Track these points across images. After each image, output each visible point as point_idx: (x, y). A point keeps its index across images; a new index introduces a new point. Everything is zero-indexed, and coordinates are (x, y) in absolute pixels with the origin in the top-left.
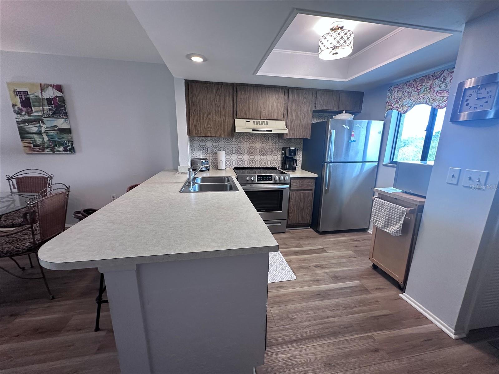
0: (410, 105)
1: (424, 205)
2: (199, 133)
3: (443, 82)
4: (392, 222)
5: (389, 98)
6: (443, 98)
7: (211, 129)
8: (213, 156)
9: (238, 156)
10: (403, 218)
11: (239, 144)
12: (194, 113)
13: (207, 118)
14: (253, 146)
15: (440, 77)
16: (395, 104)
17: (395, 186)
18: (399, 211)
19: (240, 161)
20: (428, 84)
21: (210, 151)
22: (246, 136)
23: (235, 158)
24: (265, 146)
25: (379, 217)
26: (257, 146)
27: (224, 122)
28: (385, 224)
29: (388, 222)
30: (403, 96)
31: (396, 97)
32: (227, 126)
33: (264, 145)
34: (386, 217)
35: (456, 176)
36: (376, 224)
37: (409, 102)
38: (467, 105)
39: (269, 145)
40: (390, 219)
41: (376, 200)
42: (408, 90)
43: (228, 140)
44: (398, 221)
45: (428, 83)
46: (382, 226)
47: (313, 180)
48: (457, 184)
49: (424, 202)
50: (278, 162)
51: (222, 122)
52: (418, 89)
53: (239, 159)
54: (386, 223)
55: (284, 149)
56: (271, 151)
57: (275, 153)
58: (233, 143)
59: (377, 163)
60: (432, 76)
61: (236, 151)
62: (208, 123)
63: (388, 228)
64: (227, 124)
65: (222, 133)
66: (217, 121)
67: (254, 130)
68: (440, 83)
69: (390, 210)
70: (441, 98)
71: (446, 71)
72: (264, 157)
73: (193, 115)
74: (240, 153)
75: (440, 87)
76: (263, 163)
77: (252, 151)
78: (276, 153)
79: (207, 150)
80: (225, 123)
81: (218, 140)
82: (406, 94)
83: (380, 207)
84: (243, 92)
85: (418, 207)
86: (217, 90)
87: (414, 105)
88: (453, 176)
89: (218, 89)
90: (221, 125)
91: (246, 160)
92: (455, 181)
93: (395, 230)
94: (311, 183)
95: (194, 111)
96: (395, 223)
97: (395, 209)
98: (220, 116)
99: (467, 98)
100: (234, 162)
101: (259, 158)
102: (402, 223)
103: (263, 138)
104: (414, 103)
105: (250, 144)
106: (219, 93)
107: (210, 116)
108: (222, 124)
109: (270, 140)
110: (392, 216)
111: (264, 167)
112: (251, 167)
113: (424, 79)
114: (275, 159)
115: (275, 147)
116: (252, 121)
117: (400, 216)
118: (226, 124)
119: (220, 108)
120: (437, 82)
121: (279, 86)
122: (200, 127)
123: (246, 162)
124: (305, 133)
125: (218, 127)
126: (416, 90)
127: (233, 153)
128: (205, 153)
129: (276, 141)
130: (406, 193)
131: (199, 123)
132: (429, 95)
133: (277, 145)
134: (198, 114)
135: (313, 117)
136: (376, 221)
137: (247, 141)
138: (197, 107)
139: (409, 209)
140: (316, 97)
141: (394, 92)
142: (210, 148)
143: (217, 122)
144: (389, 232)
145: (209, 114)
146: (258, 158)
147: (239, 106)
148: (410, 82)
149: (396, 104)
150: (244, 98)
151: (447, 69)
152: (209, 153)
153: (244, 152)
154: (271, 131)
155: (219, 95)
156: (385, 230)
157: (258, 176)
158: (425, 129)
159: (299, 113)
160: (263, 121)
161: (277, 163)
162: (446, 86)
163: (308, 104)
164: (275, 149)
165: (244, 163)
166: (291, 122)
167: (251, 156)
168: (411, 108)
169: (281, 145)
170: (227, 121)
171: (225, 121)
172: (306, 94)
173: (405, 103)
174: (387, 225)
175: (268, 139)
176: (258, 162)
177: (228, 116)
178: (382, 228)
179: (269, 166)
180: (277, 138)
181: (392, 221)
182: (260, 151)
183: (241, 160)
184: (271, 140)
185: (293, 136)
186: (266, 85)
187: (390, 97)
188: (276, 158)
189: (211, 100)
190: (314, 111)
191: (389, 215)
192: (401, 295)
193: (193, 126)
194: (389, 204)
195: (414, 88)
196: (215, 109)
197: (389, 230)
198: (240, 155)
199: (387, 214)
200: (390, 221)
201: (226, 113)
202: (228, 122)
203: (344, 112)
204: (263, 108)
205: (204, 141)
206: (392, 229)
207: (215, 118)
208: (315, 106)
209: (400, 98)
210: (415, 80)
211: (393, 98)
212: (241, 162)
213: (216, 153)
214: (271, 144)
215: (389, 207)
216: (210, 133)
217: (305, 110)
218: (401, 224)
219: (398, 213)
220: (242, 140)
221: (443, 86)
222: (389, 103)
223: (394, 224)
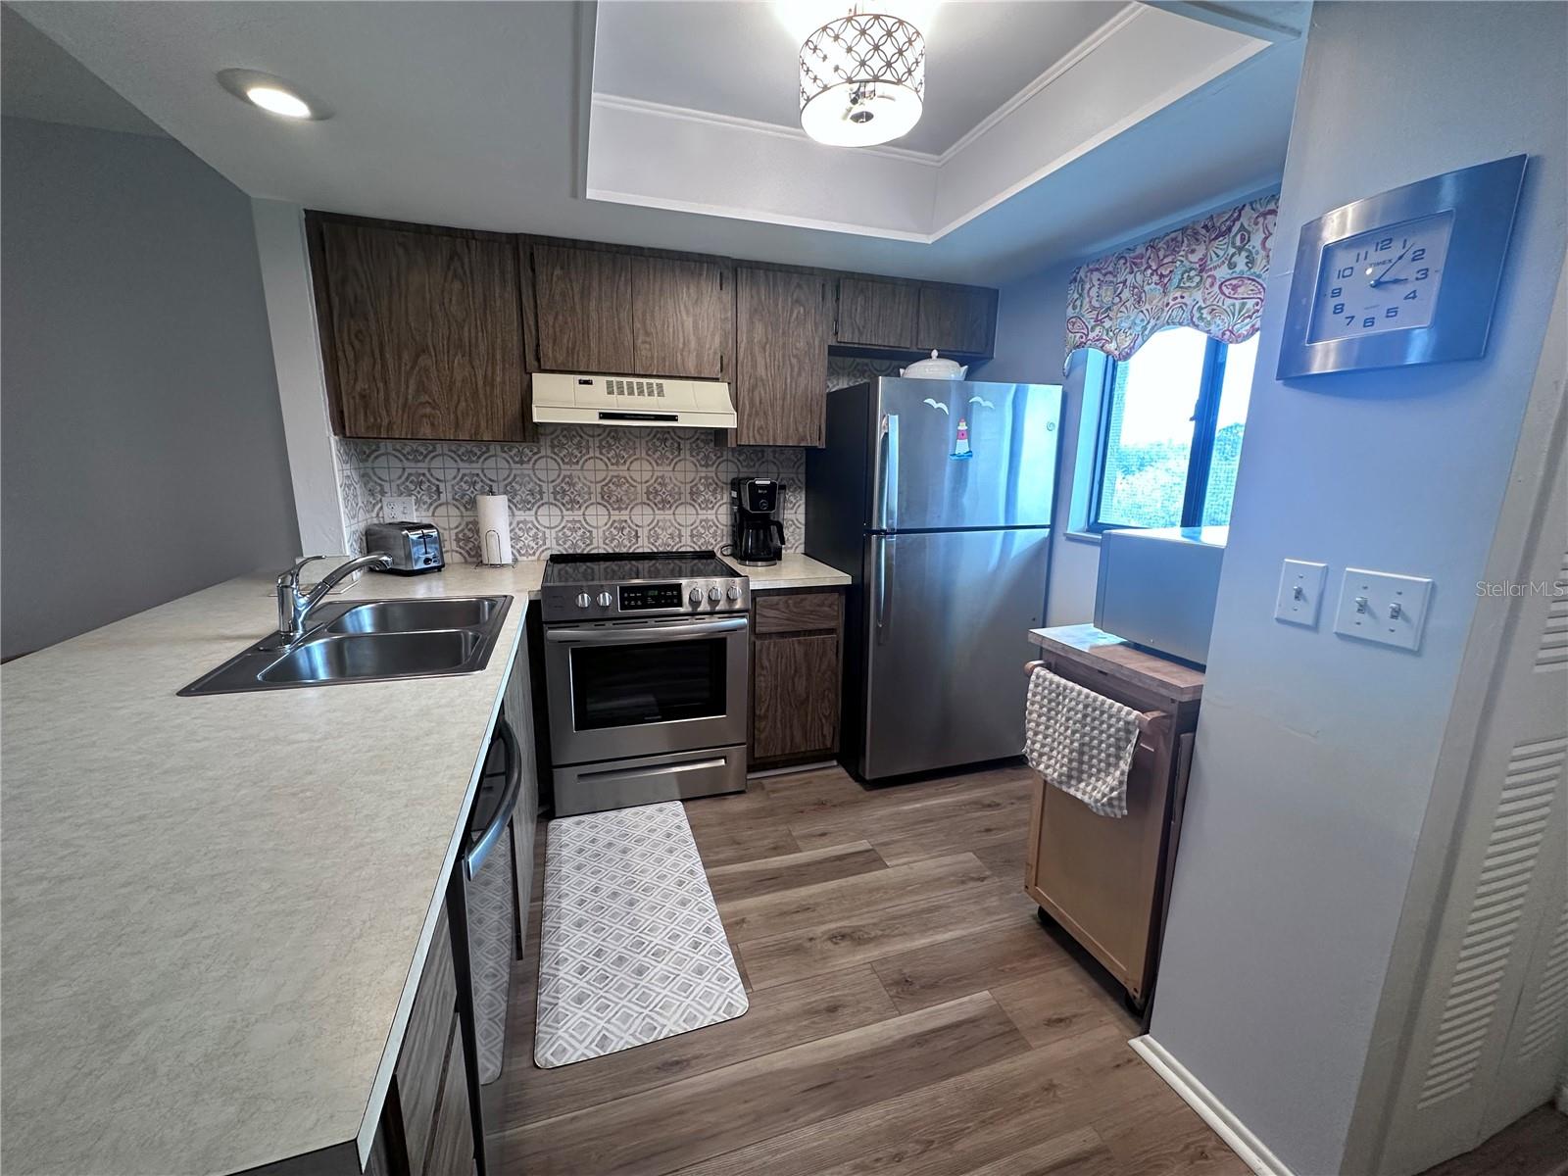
0: (1139, 329)
1: (1200, 700)
2: (385, 422)
3: (1240, 249)
4: (1095, 761)
5: (1074, 308)
6: (1244, 304)
7: (434, 408)
8: (465, 513)
9: (565, 512)
10: (1130, 748)
11: (566, 470)
12: (356, 343)
13: (413, 368)
14: (621, 473)
15: (1229, 229)
16: (1093, 329)
17: (1102, 620)
18: (1113, 720)
19: (574, 530)
20: (1194, 258)
21: (450, 496)
22: (593, 436)
23: (555, 521)
24: (666, 474)
25: (1049, 740)
26: (637, 476)
27: (489, 382)
28: (1070, 769)
29: (1081, 763)
30: (1117, 300)
31: (1097, 305)
32: (499, 402)
33: (664, 470)
34: (1072, 742)
35: (1311, 593)
36: (1042, 767)
37: (1138, 321)
38: (1339, 309)
39: (684, 471)
40: (1086, 749)
41: (1038, 677)
42: (1130, 278)
43: (521, 453)
44: (1112, 760)
45: (1193, 251)
46: (1060, 775)
47: (836, 595)
48: (1315, 627)
49: (1199, 689)
50: (719, 532)
51: (480, 383)
52: (1162, 276)
53: (569, 525)
54: (1075, 764)
55: (736, 484)
56: (692, 493)
57: (707, 501)
58: (541, 464)
59: (1048, 530)
60: (1205, 227)
61: (555, 493)
62: (422, 388)
63: (1082, 785)
64: (503, 392)
65: (483, 424)
66: (458, 377)
67: (604, 416)
68: (1232, 251)
69: (1085, 716)
70: (1238, 303)
71: (1248, 208)
72: (668, 514)
73: (350, 355)
74: (572, 501)
75: (1232, 266)
76: (664, 536)
77: (619, 492)
78: (711, 498)
79: (438, 492)
80: (493, 386)
81: (479, 453)
82: (1126, 294)
83: (1050, 701)
84: (558, 272)
85: (1179, 708)
86: (451, 258)
87: (1152, 331)
88: (1299, 594)
89: (453, 255)
90: (475, 392)
91: (597, 528)
92: (1305, 614)
93: (1104, 795)
94: (830, 606)
95: (353, 337)
96: (1103, 765)
97: (1102, 713)
98: (471, 362)
99: (1335, 283)
100: (551, 535)
101: (648, 519)
102: (1126, 769)
103: (658, 444)
104: (1153, 322)
105: (610, 467)
106: (460, 271)
107: (423, 361)
108: (481, 391)
109: (686, 454)
110: (1092, 739)
111: (669, 549)
112: (617, 550)
113: (1180, 239)
114: (707, 521)
115: (706, 478)
116: (600, 382)
117: (1118, 740)
118: (497, 391)
119: (466, 329)
120: (1222, 248)
121: (700, 255)
122: (387, 400)
123: (598, 534)
124: (805, 427)
125: (463, 404)
126: (1155, 278)
127: (545, 500)
128: (431, 504)
129: (707, 457)
130: (1137, 647)
131: (381, 385)
132: (1198, 295)
133: (714, 468)
134: (373, 352)
135: (833, 371)
136: (1041, 755)
137: (598, 455)
138: (367, 320)
139: (1148, 717)
140: (838, 299)
141: (1087, 286)
142: (449, 485)
143: (458, 384)
144: (1086, 799)
145: (424, 350)
146: (642, 517)
147: (546, 322)
148: (1138, 251)
149: (1098, 329)
150: (563, 294)
151: (1251, 204)
152: (447, 503)
153: (586, 497)
154: (674, 418)
155: (462, 282)
156: (1072, 791)
157: (623, 589)
158: (1192, 414)
159: (779, 355)
160: (645, 381)
161: (714, 535)
162: (1251, 261)
163: (810, 326)
164: (707, 486)
165: (591, 538)
166: (752, 389)
167: (617, 512)
168: (1144, 342)
169: (727, 471)
170: (498, 379)
171: (493, 380)
172: (799, 286)
173: (1125, 325)
174: (1076, 774)
175: (679, 449)
176: (643, 533)
177: (504, 361)
178: (1061, 783)
179: (687, 545)
180: (712, 445)
181: (1092, 757)
182: (648, 493)
183: (578, 525)
184: (688, 453)
185: (761, 436)
186: (650, 249)
187: (1078, 303)
188: (710, 517)
189: (428, 296)
190: (834, 351)
191: (1083, 735)
192: (1137, 1043)
193: (354, 398)
194: (1080, 693)
195: (1149, 271)
196: (447, 333)
197: (1084, 793)
198: (572, 509)
199: (1074, 733)
200: (1086, 758)
201: (494, 349)
202: (503, 382)
203: (935, 353)
204: (641, 332)
205: (420, 458)
206: (1094, 789)
207: (451, 369)
208: (836, 333)
209: (1109, 308)
210: (1152, 245)
211: (1086, 306)
212: (580, 533)
213: (472, 504)
214: (690, 466)
215: (1081, 707)
216: (433, 425)
217: (801, 344)
218: (1122, 773)
219: (1113, 730)
220: (576, 452)
221: (1241, 261)
222: (1074, 323)
223: (1099, 771)
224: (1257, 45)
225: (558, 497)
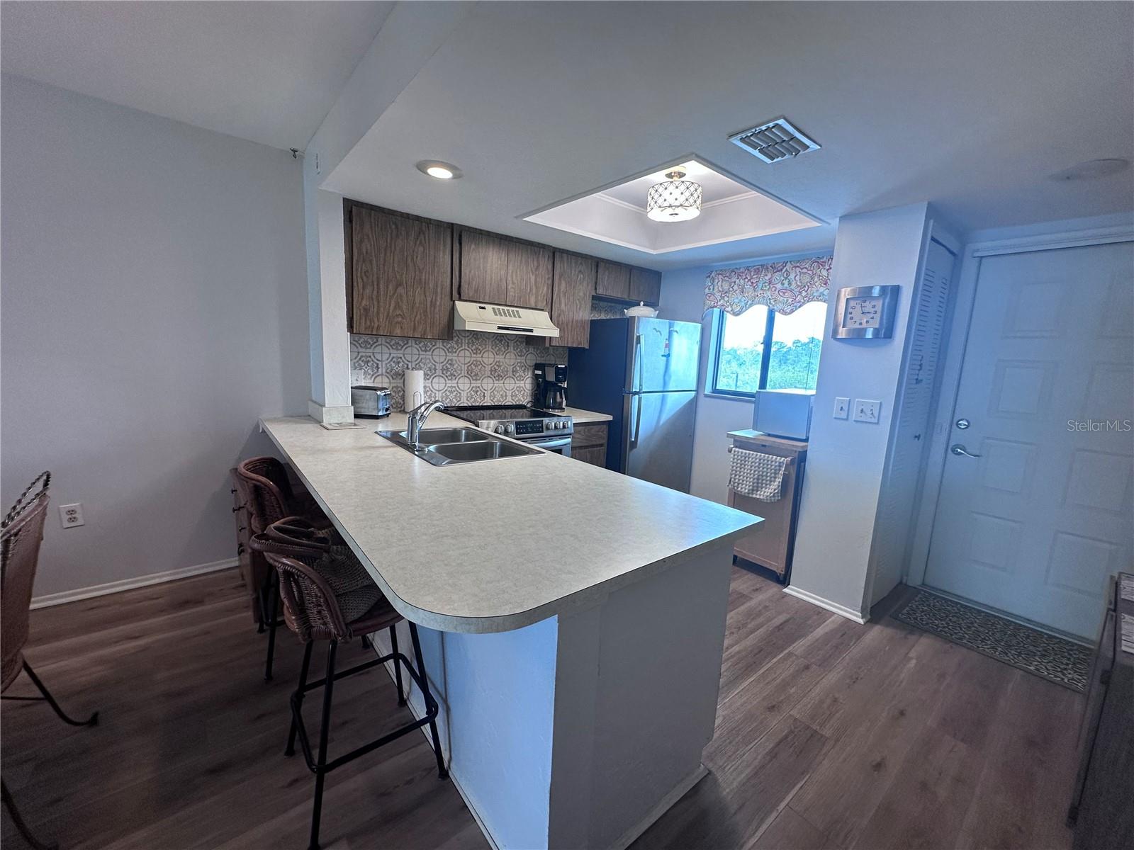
0: (743, 304)
1: (805, 451)
2: (376, 326)
3: (786, 278)
4: (764, 482)
5: (709, 289)
6: (787, 300)
7: (403, 318)
8: (392, 381)
9: (448, 382)
10: (782, 472)
11: (450, 356)
12: (365, 278)
13: (394, 294)
14: (478, 359)
15: (782, 270)
16: (720, 300)
17: (754, 427)
18: (773, 463)
19: (451, 392)
20: (767, 278)
21: (384, 371)
22: (465, 337)
23: (442, 386)
24: (501, 360)
25: (741, 477)
26: (486, 360)
27: (433, 304)
28: (753, 487)
29: (758, 483)
30: (731, 289)
31: (721, 289)
32: (437, 316)
33: (500, 358)
34: (754, 475)
35: (845, 408)
36: (739, 489)
37: (742, 300)
38: (852, 318)
39: (509, 359)
40: (760, 477)
41: (735, 452)
42: (737, 281)
43: (426, 345)
44: (773, 479)
45: (766, 275)
46: (749, 490)
47: (605, 426)
48: (847, 419)
49: (807, 446)
50: (526, 394)
51: (429, 304)
52: (752, 283)
53: (449, 389)
54: (755, 484)
55: (538, 366)
56: (513, 371)
57: (520, 376)
58: (436, 352)
59: (694, 392)
60: (771, 266)
61: (443, 370)
62: (398, 306)
63: (759, 492)
64: (440, 310)
65: (428, 329)
66: (417, 301)
67: (499, 328)
68: (783, 278)
69: (760, 464)
70: (785, 299)
71: (789, 263)
72: (499, 384)
73: (361, 285)
74: (451, 375)
75: (783, 284)
76: (498, 396)
77: (476, 370)
78: (523, 374)
79: (378, 367)
80: (435, 308)
81: (403, 344)
82: (736, 287)
83: (741, 461)
84: (473, 246)
85: (799, 455)
86: (420, 233)
87: (751, 305)
88: (842, 409)
89: (421, 232)
90: (425, 311)
91: (463, 391)
92: (844, 415)
93: (771, 493)
94: (602, 432)
95: (363, 274)
96: (768, 482)
97: (768, 461)
98: (425, 293)
99: (850, 310)
100: (439, 395)
101: (490, 386)
102: (781, 480)
103: (498, 342)
104: (750, 302)
105: (473, 355)
106: (423, 241)
107: (401, 290)
108: (428, 310)
109: (511, 349)
110: (763, 472)
111: (500, 404)
112: (474, 404)
113: (761, 269)
114: (520, 387)
115: (520, 363)
116: (489, 307)
117: (775, 470)
118: (437, 309)
119: (424, 274)
120: (778, 276)
121: (539, 244)
122: (378, 313)
123: (464, 394)
124: (581, 338)
125: (418, 317)
126: (750, 283)
127: (437, 374)
128: (373, 375)
129: (521, 351)
130: (769, 435)
131: (376, 303)
132: (769, 293)
133: (525, 357)
134: (373, 282)
135: (593, 308)
136: (739, 484)
137: (467, 348)
138: (372, 265)
139: (789, 459)
140: (597, 272)
141: (717, 281)
142: (384, 363)
143: (417, 305)
144: (761, 497)
145: (399, 284)
146: (488, 384)
147: (465, 273)
148: (741, 270)
149: (722, 301)
150: (475, 259)
151: (791, 262)
152: (382, 375)
153: (459, 372)
154: (531, 331)
155: (424, 247)
156: (754, 496)
157: (517, 423)
158: (762, 341)
159: (571, 298)
160: (511, 309)
161: (523, 395)
162: (790, 284)
163: (585, 284)
164: (521, 367)
165: (460, 397)
166: (559, 315)
167: (474, 382)
168: (746, 310)
169: (531, 359)
170: (438, 303)
171: (436, 304)
172: (581, 263)
173: (736, 301)
174: (756, 489)
175: (508, 346)
176: (487, 394)
177: (441, 294)
178: (749, 494)
179: (509, 401)
180: (524, 344)
181: (763, 480)
182: (491, 371)
183: (454, 389)
184: (512, 348)
185: (562, 341)
186: (516, 238)
187: (711, 287)
188: (521, 385)
189: (405, 253)
190: (594, 298)
191: (759, 472)
192: (785, 590)
193: (360, 310)
194: (757, 455)
195: (747, 280)
196: (413, 276)
197: (760, 495)
198: (451, 380)
199: (755, 471)
200: (760, 481)
201: (437, 286)
202: (440, 305)
203: (642, 303)
204: (511, 282)
205: (369, 346)
206: (765, 492)
207: (414, 296)
208: (596, 289)
209: (727, 292)
210: (748, 269)
211: (716, 290)
212: (454, 394)
213: (402, 375)
214: (513, 356)
215: (758, 460)
216: (401, 328)
217: (581, 294)
218: (779, 482)
219: (773, 467)
220: (455, 346)
221: (786, 282)
222: (709, 297)
223: (766, 485)
224: (815, 224)
225: (444, 372)
